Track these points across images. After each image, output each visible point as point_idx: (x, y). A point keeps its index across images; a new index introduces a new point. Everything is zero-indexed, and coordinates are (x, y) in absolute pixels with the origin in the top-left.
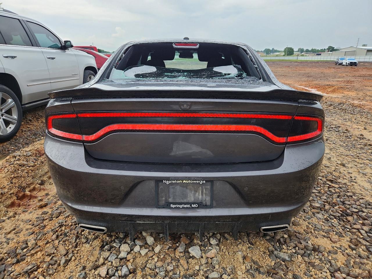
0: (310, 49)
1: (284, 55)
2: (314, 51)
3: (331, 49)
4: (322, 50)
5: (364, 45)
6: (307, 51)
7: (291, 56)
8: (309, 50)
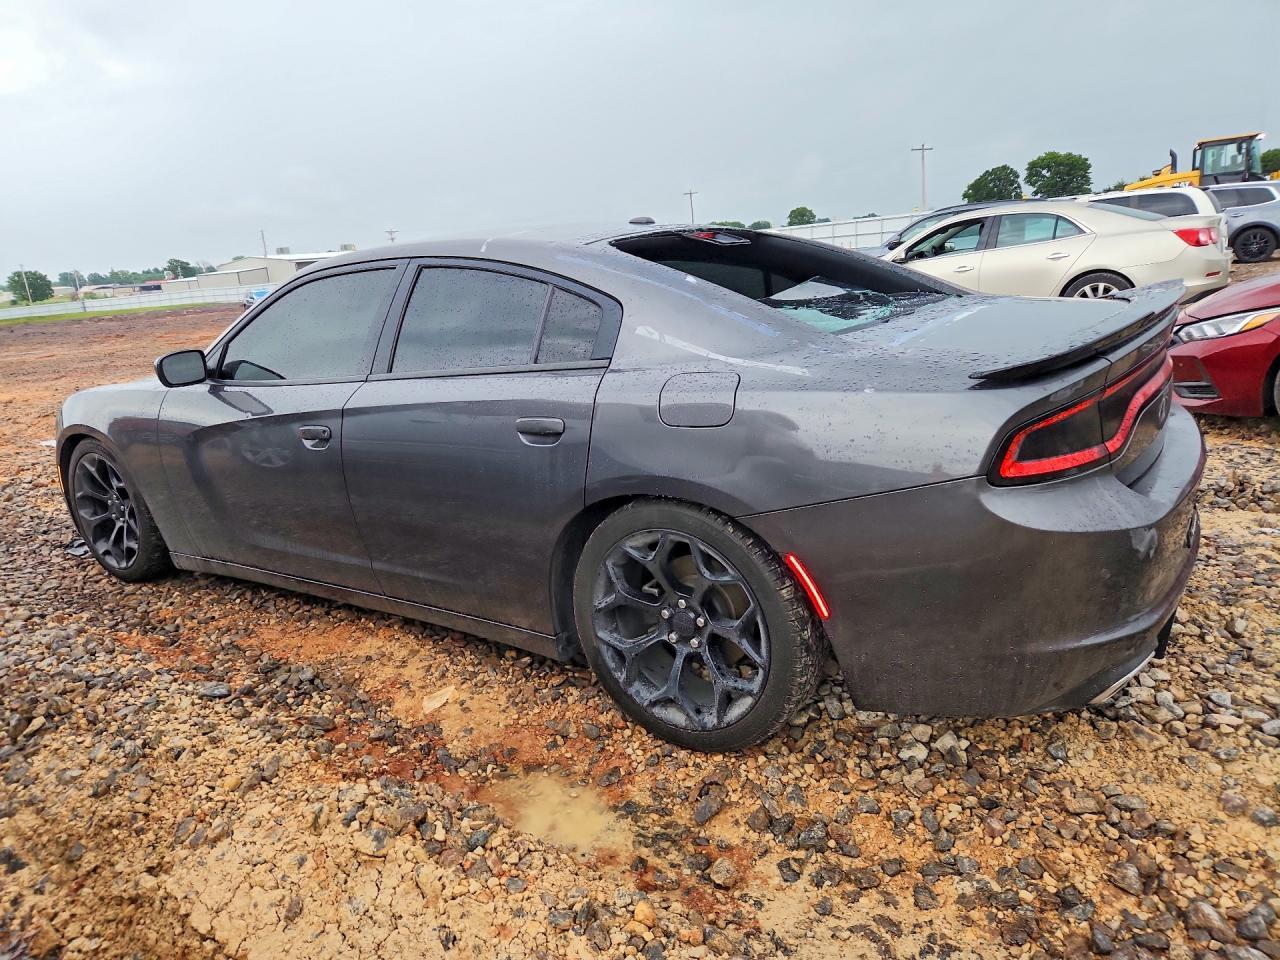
0: (105, 272)
1: (14, 303)
2: (121, 280)
3: (182, 270)
4: (148, 272)
5: (281, 251)
6: (96, 280)
7: (45, 301)
8: (101, 274)
